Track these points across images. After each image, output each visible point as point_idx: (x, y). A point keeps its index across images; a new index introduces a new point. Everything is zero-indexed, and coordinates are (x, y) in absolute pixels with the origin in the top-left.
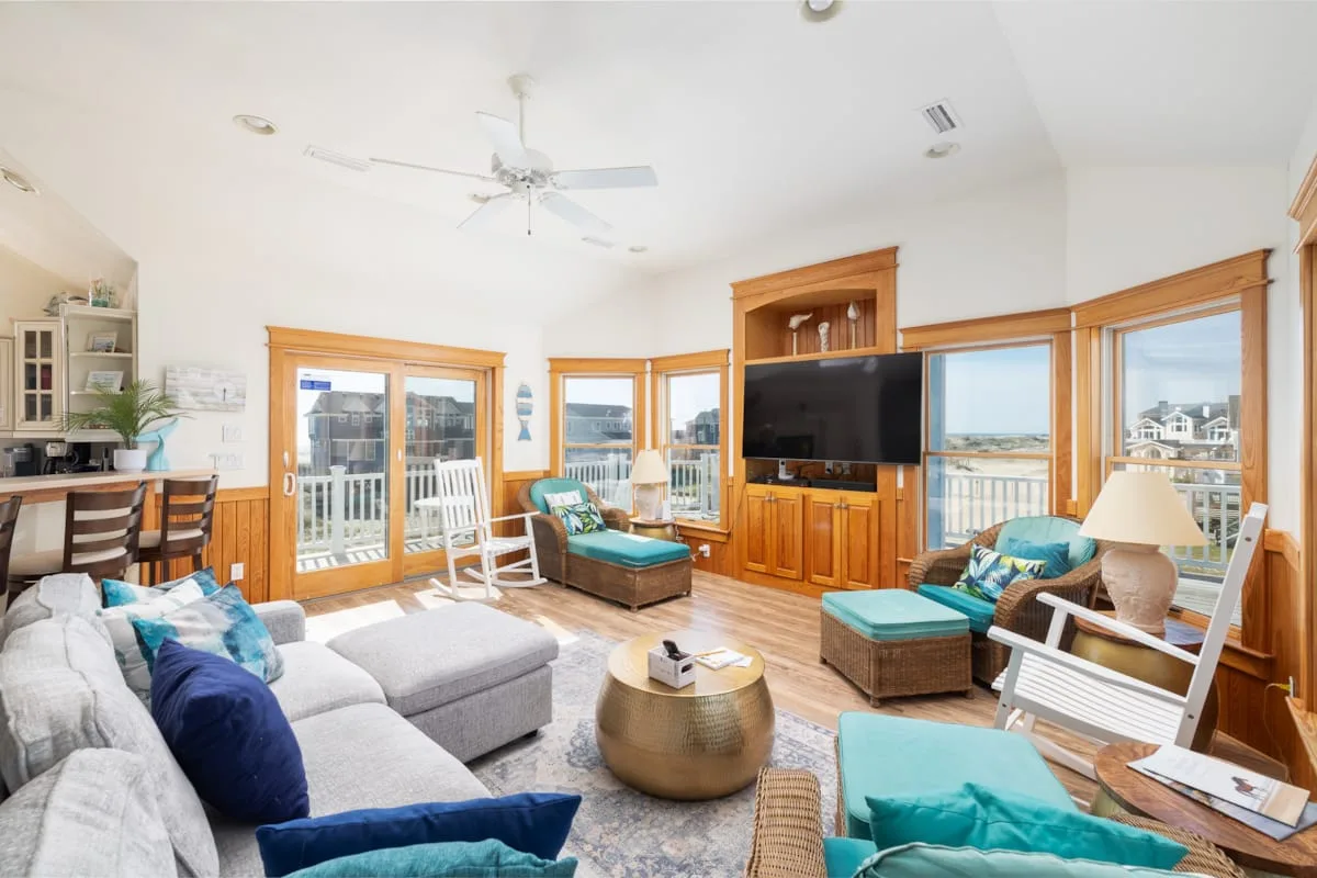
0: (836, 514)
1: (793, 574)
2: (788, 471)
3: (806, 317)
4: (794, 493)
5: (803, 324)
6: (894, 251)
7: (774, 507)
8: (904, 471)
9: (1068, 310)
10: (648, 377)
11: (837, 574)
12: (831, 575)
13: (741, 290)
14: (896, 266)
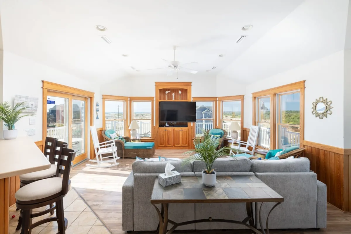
0: (180, 132)
1: (170, 145)
2: (168, 124)
3: (169, 92)
4: (171, 128)
5: (168, 93)
6: (191, 83)
7: (166, 132)
8: (193, 123)
9: (217, 97)
10: (129, 101)
11: (180, 144)
12: (179, 144)
13: (157, 84)
14: (191, 85)
